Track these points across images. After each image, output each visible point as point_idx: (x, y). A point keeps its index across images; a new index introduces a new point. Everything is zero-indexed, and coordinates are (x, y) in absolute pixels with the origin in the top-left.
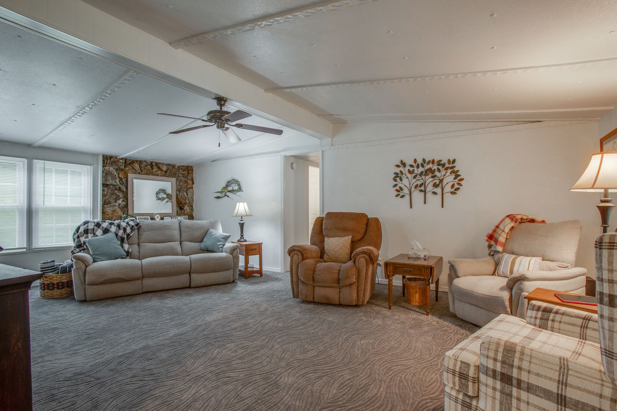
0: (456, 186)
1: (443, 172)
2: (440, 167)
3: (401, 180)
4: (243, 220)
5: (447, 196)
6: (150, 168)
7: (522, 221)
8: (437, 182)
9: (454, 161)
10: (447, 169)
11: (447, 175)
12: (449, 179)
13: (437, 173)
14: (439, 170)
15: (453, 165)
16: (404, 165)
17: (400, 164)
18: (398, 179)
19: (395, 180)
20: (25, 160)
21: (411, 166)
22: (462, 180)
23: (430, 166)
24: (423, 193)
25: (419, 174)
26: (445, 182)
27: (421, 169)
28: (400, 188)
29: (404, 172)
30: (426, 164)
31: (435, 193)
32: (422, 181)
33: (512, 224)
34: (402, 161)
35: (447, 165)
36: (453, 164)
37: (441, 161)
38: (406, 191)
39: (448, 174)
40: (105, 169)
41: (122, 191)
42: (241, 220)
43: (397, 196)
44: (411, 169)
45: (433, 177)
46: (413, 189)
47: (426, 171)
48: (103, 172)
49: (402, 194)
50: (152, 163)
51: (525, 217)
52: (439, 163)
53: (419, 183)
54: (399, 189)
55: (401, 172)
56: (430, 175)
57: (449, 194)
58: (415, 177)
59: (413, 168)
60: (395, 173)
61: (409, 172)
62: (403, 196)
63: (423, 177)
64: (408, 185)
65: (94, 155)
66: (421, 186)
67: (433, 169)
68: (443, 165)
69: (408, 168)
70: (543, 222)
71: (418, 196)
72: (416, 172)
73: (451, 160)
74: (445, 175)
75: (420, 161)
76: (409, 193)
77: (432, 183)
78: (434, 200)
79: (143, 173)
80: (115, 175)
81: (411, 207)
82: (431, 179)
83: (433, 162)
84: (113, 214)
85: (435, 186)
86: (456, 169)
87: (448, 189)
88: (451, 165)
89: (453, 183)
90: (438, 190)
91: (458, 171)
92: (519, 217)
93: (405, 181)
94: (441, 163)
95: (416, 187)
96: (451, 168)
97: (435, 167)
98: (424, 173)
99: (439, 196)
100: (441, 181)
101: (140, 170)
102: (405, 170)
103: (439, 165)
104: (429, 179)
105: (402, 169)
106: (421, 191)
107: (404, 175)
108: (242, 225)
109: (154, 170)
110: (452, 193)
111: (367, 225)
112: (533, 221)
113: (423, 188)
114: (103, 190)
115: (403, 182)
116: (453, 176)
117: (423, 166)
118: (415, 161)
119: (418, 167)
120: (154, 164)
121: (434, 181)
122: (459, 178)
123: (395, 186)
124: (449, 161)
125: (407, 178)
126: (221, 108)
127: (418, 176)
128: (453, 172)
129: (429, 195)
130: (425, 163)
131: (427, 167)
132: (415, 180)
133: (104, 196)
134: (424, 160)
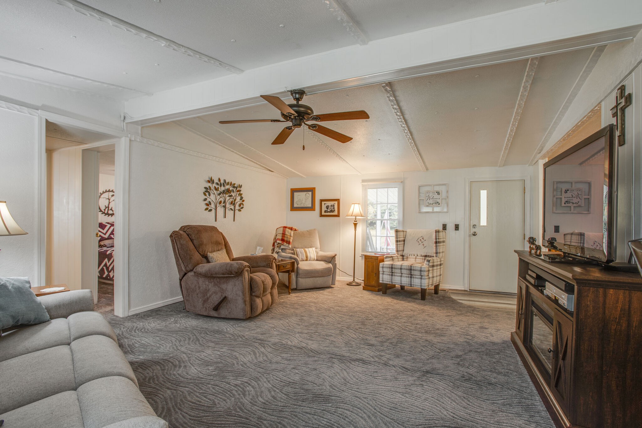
0: (241, 205)
1: (236, 194)
2: (234, 189)
3: (210, 195)
5: (237, 211)
8: (233, 200)
10: (237, 191)
12: (238, 199)
13: (232, 193)
14: (233, 191)
16: (213, 181)
17: (210, 180)
18: (207, 194)
19: (205, 195)
21: (217, 184)
22: (244, 201)
23: (229, 186)
24: (224, 209)
25: (222, 192)
27: (223, 188)
28: (210, 202)
29: (212, 189)
31: (231, 209)
32: (224, 198)
34: (211, 178)
35: (238, 188)
36: (240, 188)
37: (235, 184)
38: (213, 206)
43: (206, 209)
44: (217, 187)
45: (230, 196)
46: (218, 205)
49: (210, 208)
53: (222, 200)
54: (208, 204)
55: (210, 187)
56: (229, 194)
58: (219, 194)
60: (206, 188)
61: (215, 189)
62: (210, 210)
63: (225, 195)
64: (215, 201)
66: (223, 202)
67: (230, 190)
68: (236, 188)
69: (214, 185)
71: (220, 210)
72: (220, 189)
73: (240, 185)
74: (236, 196)
75: (222, 181)
76: (215, 208)
77: (230, 201)
78: (230, 215)
81: (216, 221)
82: (229, 198)
83: (231, 184)
85: (232, 203)
86: (241, 192)
87: (237, 207)
89: (240, 202)
90: (233, 207)
91: (243, 194)
93: (212, 197)
95: (221, 203)
97: (231, 188)
98: (225, 192)
99: (233, 212)
100: (235, 200)
102: (213, 186)
103: (234, 187)
104: (227, 197)
105: (210, 184)
106: (223, 207)
107: (212, 191)
110: (239, 210)
116: (240, 197)
117: (224, 186)
118: (219, 180)
119: (221, 185)
122: (242, 199)
123: (205, 200)
125: (214, 194)
127: (222, 194)
128: (239, 194)
129: (228, 211)
130: (225, 183)
131: (227, 187)
132: (219, 197)
134: (225, 181)
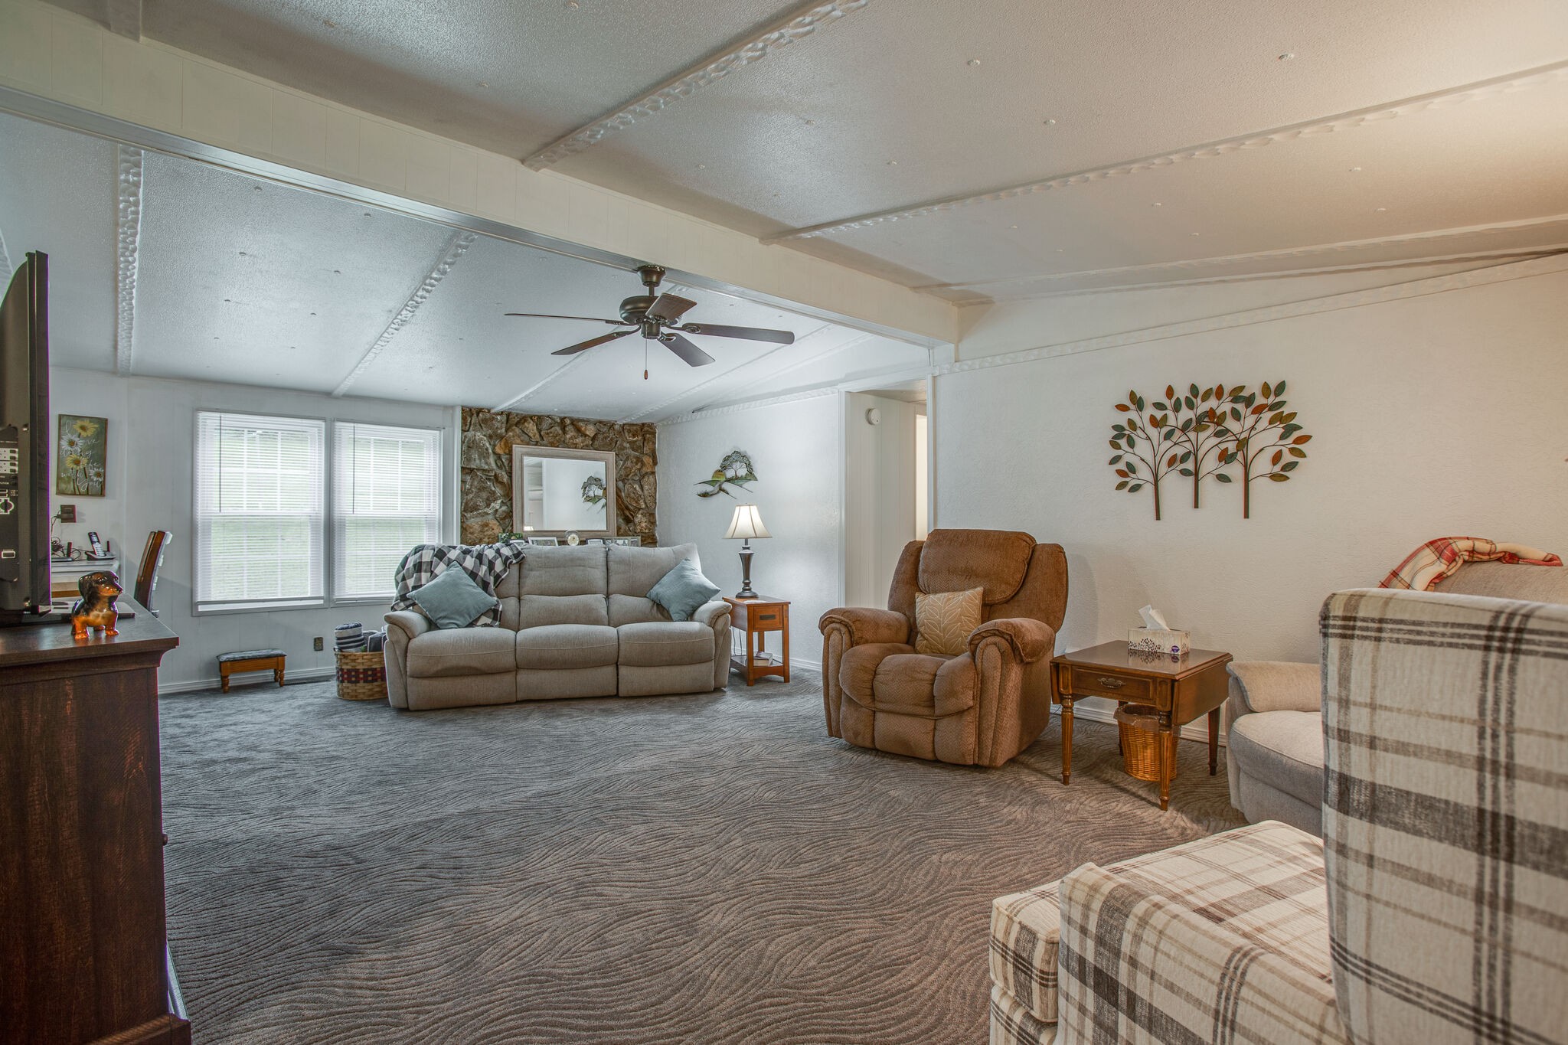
0: (1288, 457)
1: (1250, 421)
2: (1240, 407)
3: (1131, 443)
4: (748, 548)
5: (1262, 487)
6: (560, 432)
7: (1474, 558)
8: (1231, 447)
9: (1281, 388)
10: (1259, 410)
11: (1260, 426)
12: (1267, 438)
13: (1230, 424)
14: (1236, 415)
15: (1278, 399)
16: (1138, 403)
17: (1128, 403)
18: (1123, 442)
19: (1115, 445)
20: (322, 424)
21: (1159, 406)
22: (1305, 439)
23: (1213, 403)
24: (1191, 479)
25: (1180, 426)
26: (1253, 448)
27: (1186, 414)
28: (1128, 465)
29: (1139, 424)
30: (1199, 399)
31: (1223, 478)
32: (1188, 445)
33: (1441, 567)
34: (1132, 395)
35: (1260, 400)
36: (1277, 395)
37: (1242, 388)
38: (1144, 474)
39: (1264, 422)
40: (465, 437)
41: (502, 483)
42: (744, 548)
43: (1121, 486)
44: (1159, 415)
45: (1217, 434)
46: (1163, 468)
47: (1199, 419)
48: (463, 442)
49: (1132, 483)
50: (563, 419)
51: (1482, 546)
52: (1237, 395)
53: (1179, 451)
54: (1126, 470)
55: (1131, 423)
56: (1212, 429)
57: (1267, 480)
58: (1168, 436)
59: (1164, 412)
60: (1115, 427)
61: (1154, 422)
62: (1135, 488)
63: (1192, 435)
64: (1149, 459)
65: (447, 408)
66: (1184, 458)
67: (1218, 412)
68: (1249, 401)
69: (1149, 411)
70: (1551, 561)
71: (1175, 487)
72: (1171, 421)
73: (1273, 387)
74: (1253, 428)
75: (1182, 393)
76: (1151, 479)
77: (1216, 452)
78: (1221, 499)
79: (545, 442)
80: (487, 449)
81: (1158, 518)
82: (1215, 441)
83: (1219, 392)
84: (482, 531)
85: (1225, 457)
86: (1286, 410)
87: (1262, 465)
88: (1271, 400)
89: (1277, 449)
90: (1235, 470)
91: (1293, 415)
92: (1462, 545)
93: (1143, 448)
94: (1241, 394)
95: (1172, 461)
96: (1272, 407)
97: (1226, 407)
98: (1194, 424)
99: (1237, 486)
100: (1243, 444)
101: (537, 436)
102: (1143, 419)
103: (1235, 400)
104: (1207, 441)
105: (1133, 414)
106: (1185, 472)
107: (1139, 432)
108: (746, 560)
109: (568, 436)
110: (1276, 477)
111: (1029, 564)
112: (1512, 558)
113: (1190, 465)
114: (463, 482)
115: (1137, 450)
116: (1279, 430)
117: (1190, 405)
118: (1170, 392)
119: (1177, 408)
120: (568, 422)
121: (1223, 446)
122: (1296, 434)
123: (1115, 460)
124: (1266, 389)
125: (1148, 438)
126: (651, 292)
127: (1178, 433)
128: (1278, 419)
129: (1208, 484)
130: (1196, 396)
131: (1203, 407)
132: (1168, 443)
133: (464, 492)
134: (1194, 389)
